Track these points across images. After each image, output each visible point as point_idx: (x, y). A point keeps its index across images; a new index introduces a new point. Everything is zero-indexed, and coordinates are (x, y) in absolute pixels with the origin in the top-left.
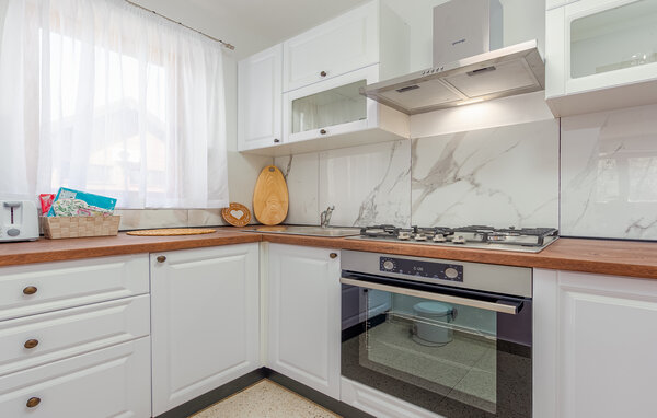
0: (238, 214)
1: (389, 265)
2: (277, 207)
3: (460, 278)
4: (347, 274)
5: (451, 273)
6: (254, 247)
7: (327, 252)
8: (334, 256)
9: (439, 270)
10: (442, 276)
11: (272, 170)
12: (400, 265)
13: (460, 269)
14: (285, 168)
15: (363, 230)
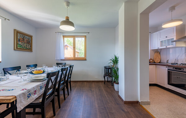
0: (151, 61)
1: (174, 68)
2: (158, 59)
3: (183, 70)
4: (168, 70)
5: (182, 69)
6: (155, 66)
7: (165, 67)
8: (166, 67)
9: (180, 69)
10: (181, 70)
11: (157, 52)
12: (176, 68)
13: (183, 69)
14: (160, 52)
15: (172, 64)
